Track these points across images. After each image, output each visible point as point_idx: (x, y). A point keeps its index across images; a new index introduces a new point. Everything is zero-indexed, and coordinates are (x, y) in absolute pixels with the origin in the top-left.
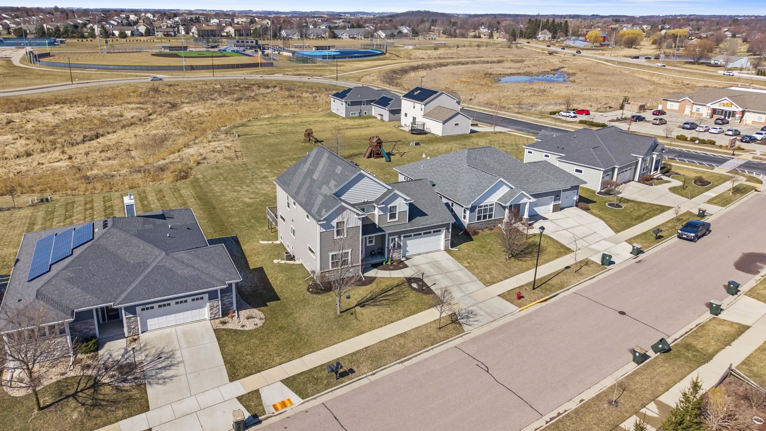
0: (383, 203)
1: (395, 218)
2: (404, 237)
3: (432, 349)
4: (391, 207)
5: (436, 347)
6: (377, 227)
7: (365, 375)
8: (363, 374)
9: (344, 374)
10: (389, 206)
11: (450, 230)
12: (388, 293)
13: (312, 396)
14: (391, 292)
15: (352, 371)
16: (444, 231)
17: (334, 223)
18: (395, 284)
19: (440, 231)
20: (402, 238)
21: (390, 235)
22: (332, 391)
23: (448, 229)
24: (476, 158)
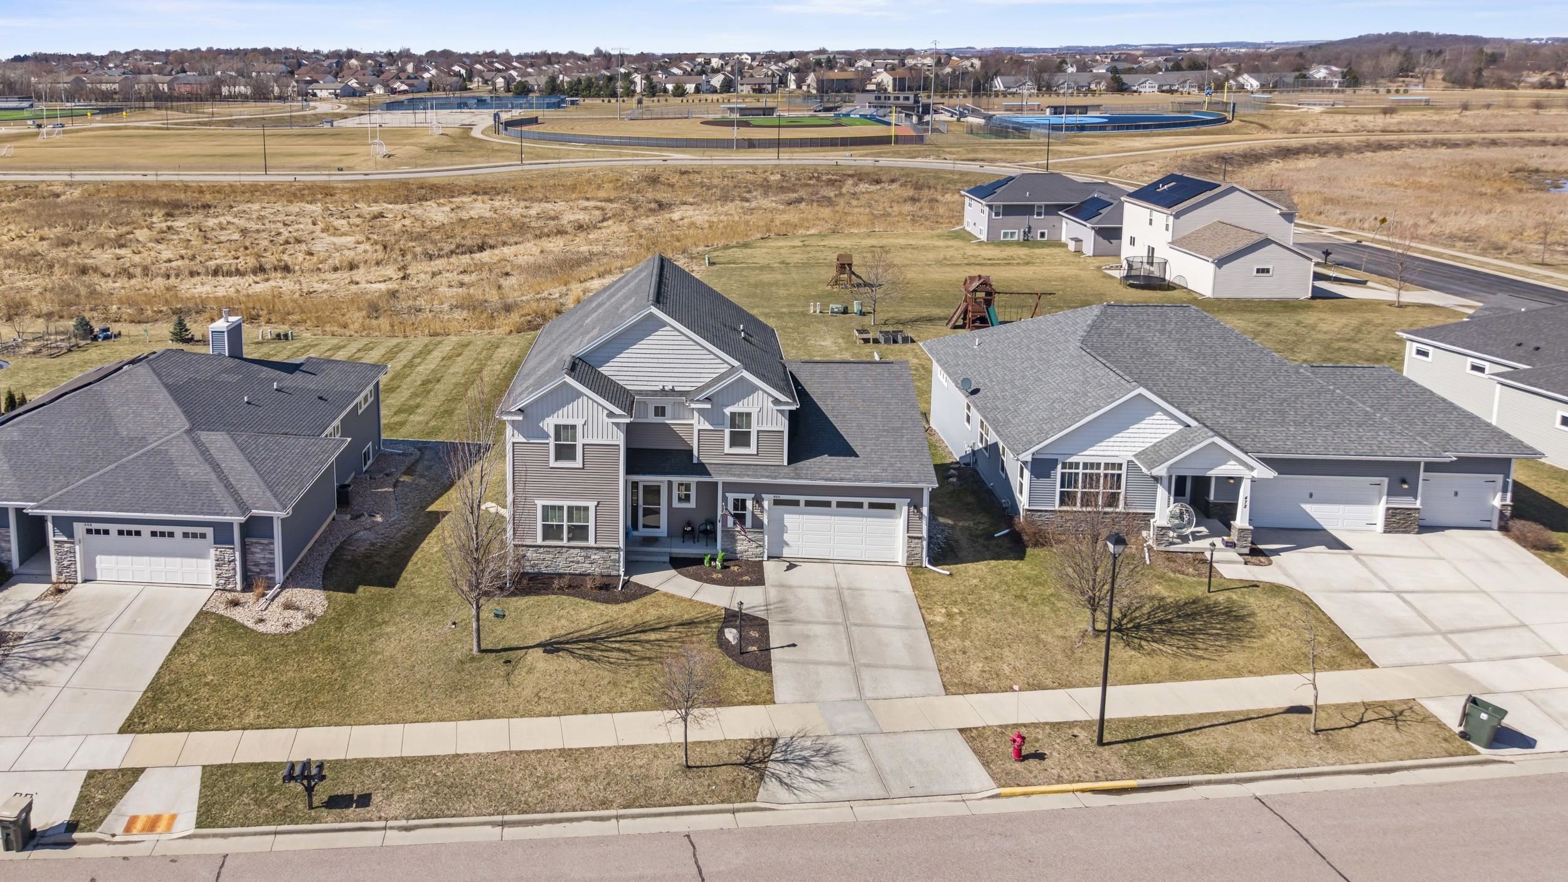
0: (708, 399)
1: (748, 445)
2: (777, 502)
3: (618, 817)
4: (733, 414)
5: (634, 817)
6: (695, 461)
7: (382, 824)
8: (380, 818)
9: (337, 802)
10: (728, 411)
11: (925, 510)
12: (643, 637)
13: (223, 826)
14: (653, 636)
15: (364, 800)
16: (905, 509)
17: (549, 424)
18: (686, 617)
19: (892, 506)
20: (766, 504)
21: (729, 487)
22: (276, 833)
23: (916, 506)
24: (1120, 333)
